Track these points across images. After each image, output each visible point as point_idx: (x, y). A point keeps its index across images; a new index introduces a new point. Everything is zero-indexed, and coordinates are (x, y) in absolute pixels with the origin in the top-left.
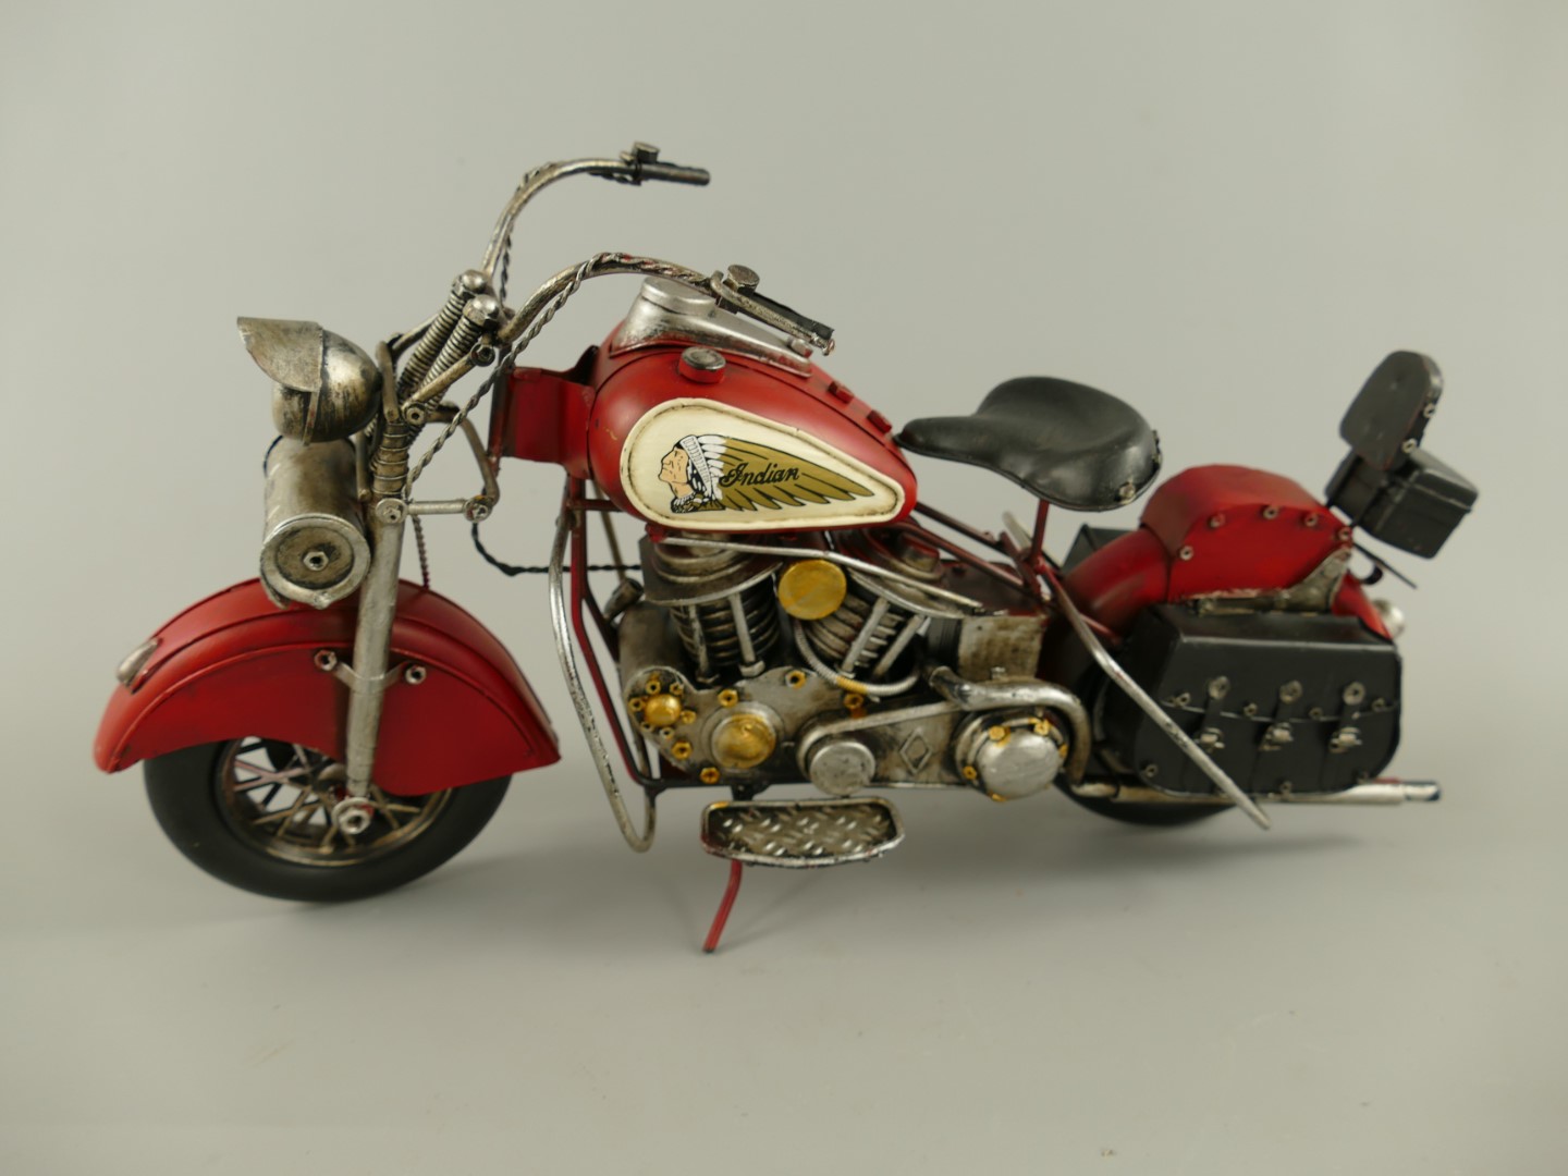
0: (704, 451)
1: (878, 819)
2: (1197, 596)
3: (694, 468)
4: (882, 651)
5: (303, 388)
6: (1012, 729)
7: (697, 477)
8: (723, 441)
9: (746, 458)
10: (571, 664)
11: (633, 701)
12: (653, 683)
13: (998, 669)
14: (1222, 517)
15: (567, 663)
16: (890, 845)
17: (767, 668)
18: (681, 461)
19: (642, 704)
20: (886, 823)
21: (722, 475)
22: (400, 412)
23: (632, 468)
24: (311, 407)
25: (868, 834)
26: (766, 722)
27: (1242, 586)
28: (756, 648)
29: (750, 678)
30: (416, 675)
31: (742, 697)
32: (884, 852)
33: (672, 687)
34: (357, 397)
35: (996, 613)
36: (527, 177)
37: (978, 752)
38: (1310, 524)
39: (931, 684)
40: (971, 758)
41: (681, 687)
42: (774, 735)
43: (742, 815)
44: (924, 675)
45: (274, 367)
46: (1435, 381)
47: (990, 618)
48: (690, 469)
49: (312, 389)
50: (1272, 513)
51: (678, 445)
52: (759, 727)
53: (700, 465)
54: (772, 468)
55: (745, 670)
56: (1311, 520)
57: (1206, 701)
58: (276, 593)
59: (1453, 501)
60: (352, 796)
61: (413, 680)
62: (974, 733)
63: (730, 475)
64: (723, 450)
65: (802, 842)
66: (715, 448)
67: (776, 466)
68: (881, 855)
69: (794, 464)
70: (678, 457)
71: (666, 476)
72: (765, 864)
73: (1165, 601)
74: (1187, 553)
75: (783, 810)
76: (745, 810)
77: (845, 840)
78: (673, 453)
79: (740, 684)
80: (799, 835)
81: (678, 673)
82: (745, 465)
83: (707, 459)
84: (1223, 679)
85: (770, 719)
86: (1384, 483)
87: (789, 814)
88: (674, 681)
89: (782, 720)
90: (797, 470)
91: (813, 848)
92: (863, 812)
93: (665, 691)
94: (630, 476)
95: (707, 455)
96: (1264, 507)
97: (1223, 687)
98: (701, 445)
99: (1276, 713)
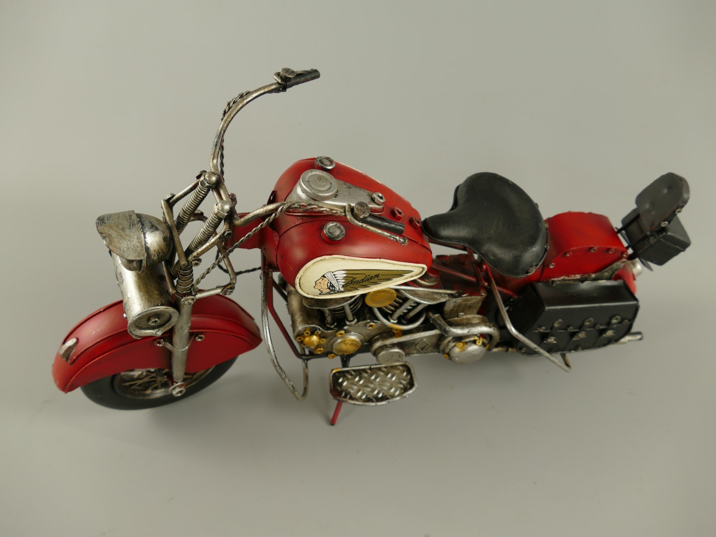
0: (336, 277)
1: (405, 374)
2: (553, 279)
3: (331, 283)
4: (409, 311)
5: (138, 259)
6: (466, 343)
7: (333, 286)
8: (345, 272)
9: (355, 276)
10: (276, 362)
11: (298, 338)
12: (307, 331)
13: (461, 314)
14: (571, 253)
15: (274, 362)
16: (410, 392)
17: (358, 321)
18: (326, 281)
19: (302, 338)
20: (409, 377)
21: (344, 284)
22: (188, 261)
23: (301, 283)
24: (143, 265)
25: (401, 383)
26: (358, 340)
27: (574, 274)
28: (353, 315)
29: (350, 326)
30: (201, 338)
31: (347, 332)
32: (408, 395)
33: (315, 332)
34: (163, 252)
35: (463, 296)
36: (229, 104)
37: (450, 350)
38: (611, 252)
39: (431, 322)
40: (447, 351)
41: (320, 332)
42: (361, 343)
43: (347, 375)
44: (428, 316)
45: (122, 252)
46: (685, 196)
47: (461, 298)
48: (329, 284)
49: (142, 258)
50: (594, 250)
51: (324, 276)
52: (355, 343)
53: (334, 283)
54: (367, 277)
55: (348, 323)
56: (611, 251)
57: (552, 328)
58: (136, 336)
59: (677, 247)
60: (177, 383)
61: (200, 340)
62: (449, 342)
63: (348, 283)
64: (345, 275)
65: (373, 390)
66: (341, 275)
67: (369, 275)
68: (407, 396)
69: (377, 273)
70: (324, 281)
71: (318, 287)
72: (359, 405)
73: (539, 281)
74: (552, 265)
75: (364, 371)
76: (348, 372)
77: (391, 388)
78: (321, 279)
79: (345, 328)
80: (372, 386)
81: (318, 327)
82: (355, 278)
83: (337, 280)
84: (560, 320)
85: (359, 338)
86: (648, 233)
87: (367, 372)
88: (316, 330)
89: (364, 337)
90: (379, 274)
91: (378, 393)
92: (398, 369)
93: (313, 333)
94: (300, 286)
95: (337, 278)
96: (591, 248)
97: (560, 323)
98: (334, 275)
99: (581, 328)
